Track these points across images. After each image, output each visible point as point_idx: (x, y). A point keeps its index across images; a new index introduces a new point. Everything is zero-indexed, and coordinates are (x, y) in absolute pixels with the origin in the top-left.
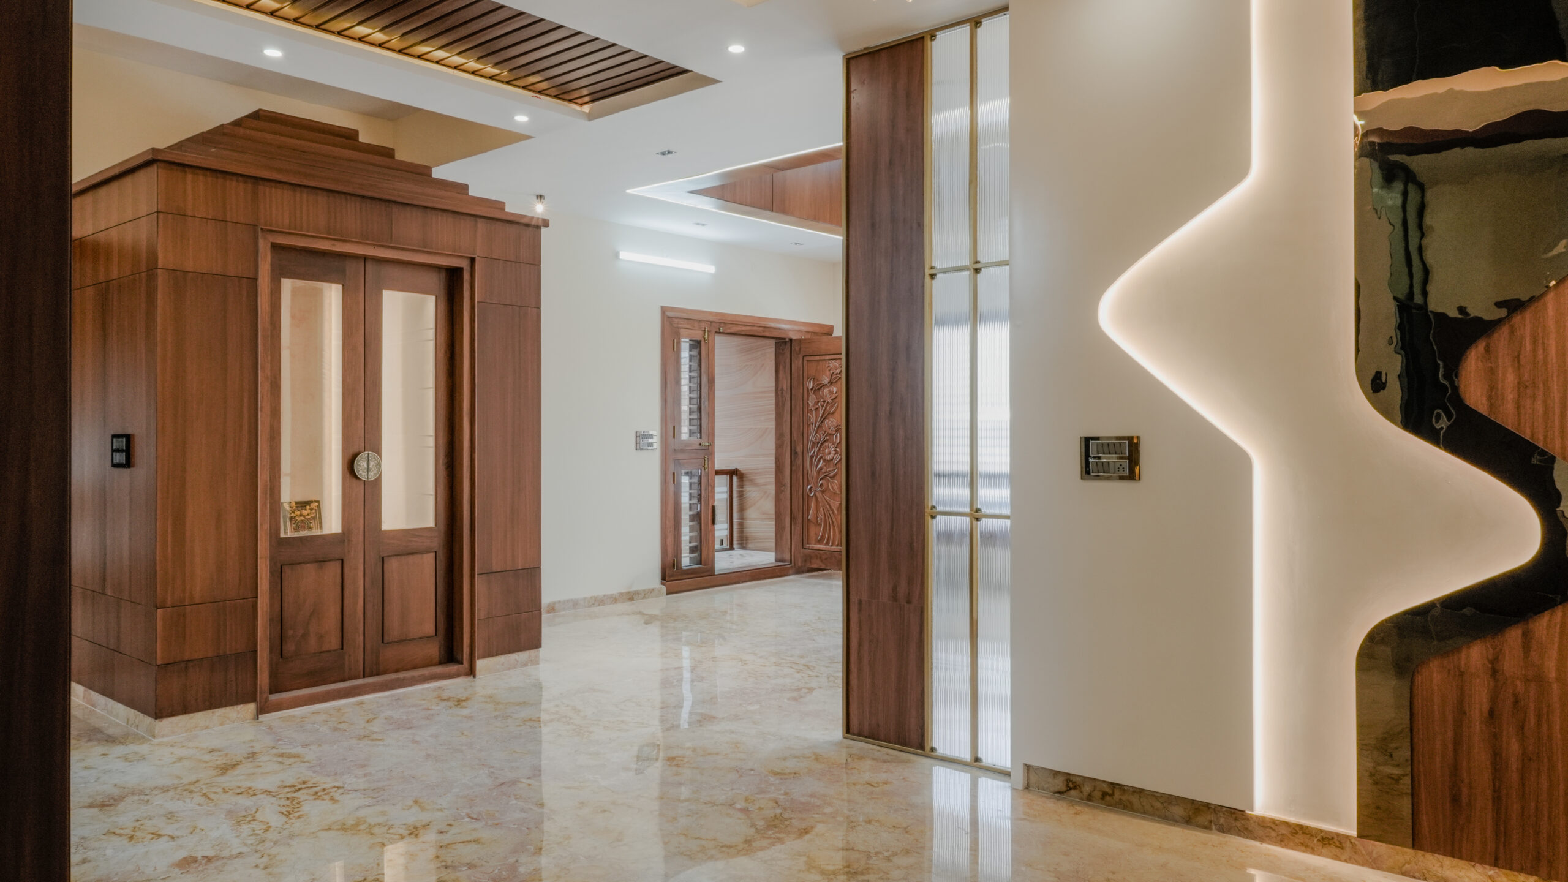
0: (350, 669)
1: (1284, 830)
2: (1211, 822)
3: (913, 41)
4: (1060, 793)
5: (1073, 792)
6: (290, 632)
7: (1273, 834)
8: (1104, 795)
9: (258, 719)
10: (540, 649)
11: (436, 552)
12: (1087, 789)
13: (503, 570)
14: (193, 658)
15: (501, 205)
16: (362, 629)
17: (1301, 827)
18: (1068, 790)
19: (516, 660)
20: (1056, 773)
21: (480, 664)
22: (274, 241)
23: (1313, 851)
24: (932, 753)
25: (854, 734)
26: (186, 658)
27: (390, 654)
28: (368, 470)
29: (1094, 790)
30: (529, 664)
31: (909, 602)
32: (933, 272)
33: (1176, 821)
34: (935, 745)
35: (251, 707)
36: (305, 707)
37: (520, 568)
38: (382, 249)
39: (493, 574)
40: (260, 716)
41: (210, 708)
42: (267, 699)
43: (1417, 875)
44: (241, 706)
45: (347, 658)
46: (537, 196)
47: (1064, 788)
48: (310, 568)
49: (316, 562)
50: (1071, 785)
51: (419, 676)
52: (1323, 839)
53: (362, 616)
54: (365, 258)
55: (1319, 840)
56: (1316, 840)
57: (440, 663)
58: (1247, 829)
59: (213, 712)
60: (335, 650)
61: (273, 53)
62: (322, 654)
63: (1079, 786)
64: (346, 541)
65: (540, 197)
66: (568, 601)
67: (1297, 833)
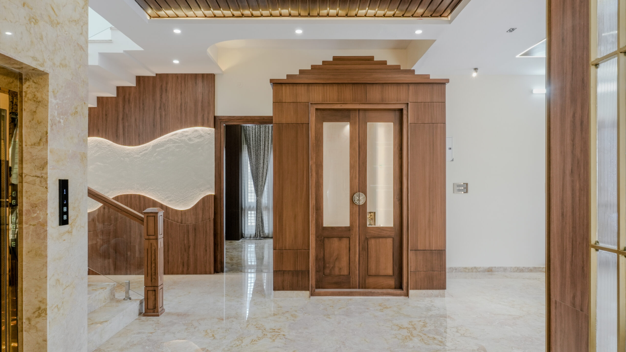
0: (353, 284)
6: (327, 265)
9: (310, 298)
10: (445, 290)
11: (393, 238)
13: (424, 249)
14: (286, 270)
15: (427, 76)
16: (358, 268)
19: (431, 293)
21: (411, 292)
22: (317, 108)
26: (284, 269)
27: (370, 281)
28: (359, 200)
30: (439, 297)
35: (308, 293)
36: (330, 297)
37: (433, 249)
38: (363, 105)
39: (419, 251)
40: (311, 297)
41: (292, 290)
42: (314, 291)
44: (304, 291)
45: (351, 279)
46: (474, 69)
48: (336, 240)
49: (339, 238)
51: (381, 292)
53: (358, 262)
54: (359, 110)
57: (395, 288)
59: (293, 292)
60: (347, 275)
61: (299, 32)
62: (341, 276)
64: (351, 230)
65: (476, 69)
66: (500, 268)
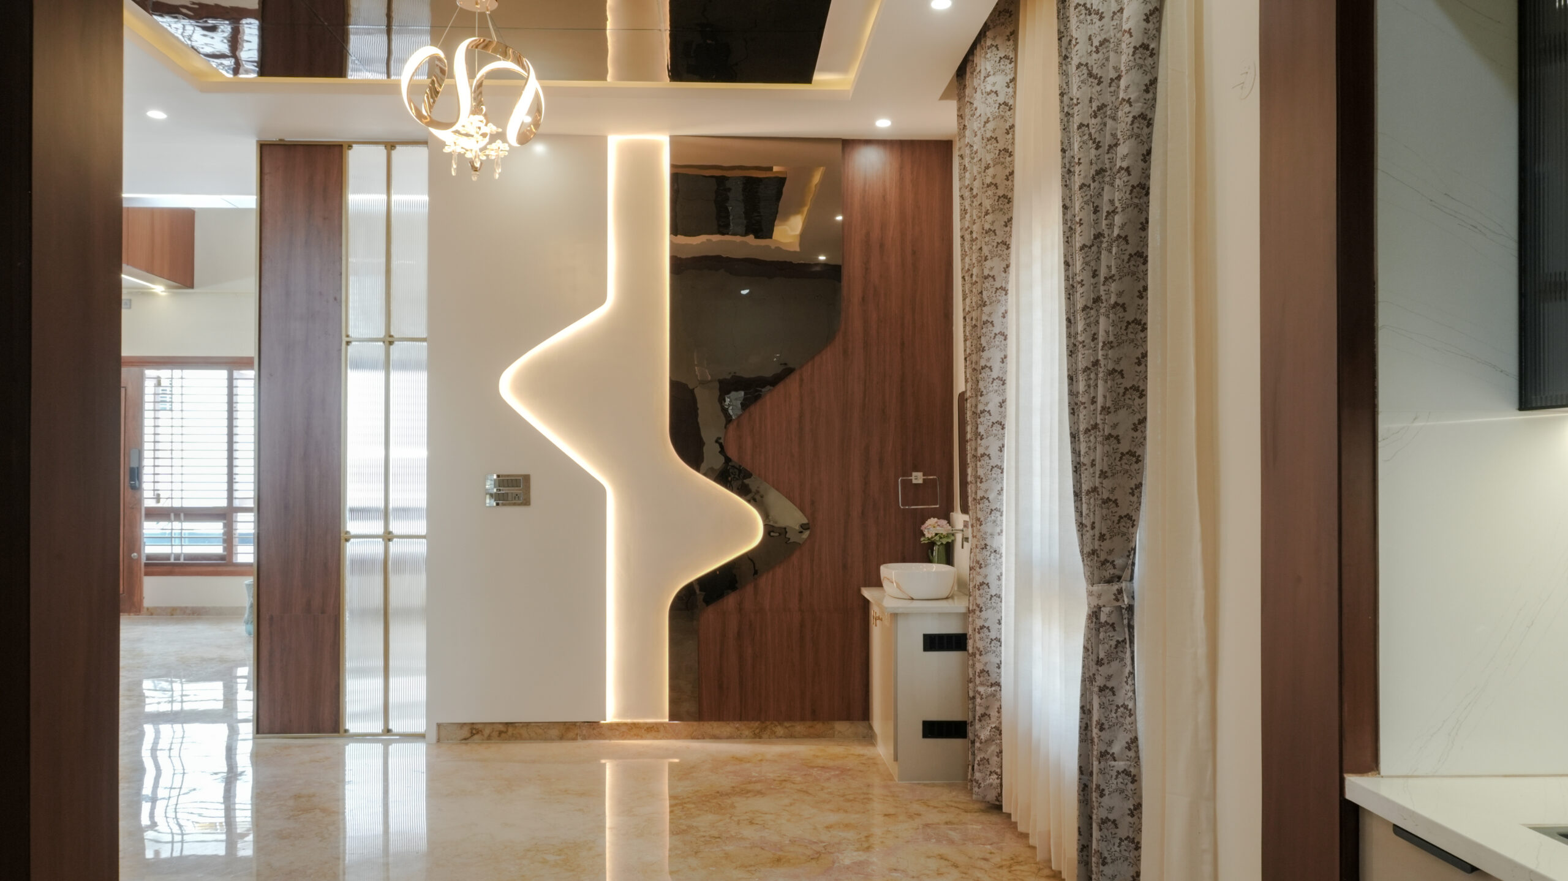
1: (624, 729)
2: (577, 734)
3: (330, 145)
4: (465, 739)
5: (476, 737)
7: (617, 733)
8: (501, 733)
12: (487, 732)
17: (634, 724)
18: (472, 736)
20: (462, 725)
23: (642, 738)
24: (346, 734)
25: (263, 733)
29: (493, 731)
31: (323, 612)
32: (348, 339)
33: (553, 740)
34: (347, 728)
43: (700, 737)
47: (469, 735)
50: (474, 732)
52: (647, 728)
55: (645, 730)
56: (643, 730)
58: (600, 734)
63: (481, 731)
67: (632, 728)
